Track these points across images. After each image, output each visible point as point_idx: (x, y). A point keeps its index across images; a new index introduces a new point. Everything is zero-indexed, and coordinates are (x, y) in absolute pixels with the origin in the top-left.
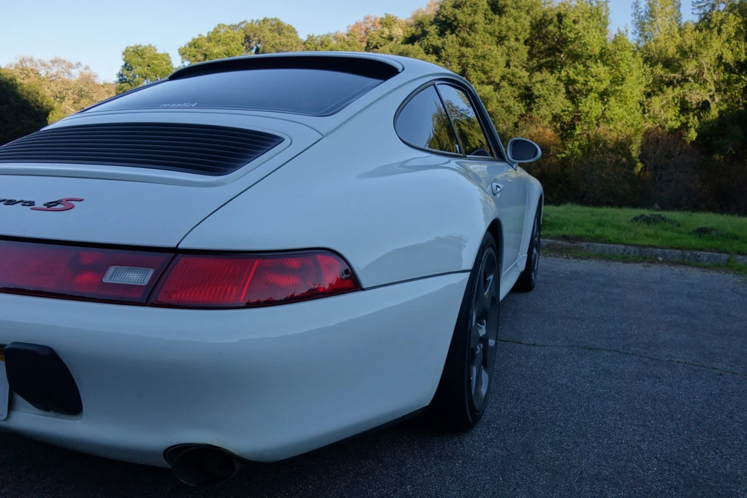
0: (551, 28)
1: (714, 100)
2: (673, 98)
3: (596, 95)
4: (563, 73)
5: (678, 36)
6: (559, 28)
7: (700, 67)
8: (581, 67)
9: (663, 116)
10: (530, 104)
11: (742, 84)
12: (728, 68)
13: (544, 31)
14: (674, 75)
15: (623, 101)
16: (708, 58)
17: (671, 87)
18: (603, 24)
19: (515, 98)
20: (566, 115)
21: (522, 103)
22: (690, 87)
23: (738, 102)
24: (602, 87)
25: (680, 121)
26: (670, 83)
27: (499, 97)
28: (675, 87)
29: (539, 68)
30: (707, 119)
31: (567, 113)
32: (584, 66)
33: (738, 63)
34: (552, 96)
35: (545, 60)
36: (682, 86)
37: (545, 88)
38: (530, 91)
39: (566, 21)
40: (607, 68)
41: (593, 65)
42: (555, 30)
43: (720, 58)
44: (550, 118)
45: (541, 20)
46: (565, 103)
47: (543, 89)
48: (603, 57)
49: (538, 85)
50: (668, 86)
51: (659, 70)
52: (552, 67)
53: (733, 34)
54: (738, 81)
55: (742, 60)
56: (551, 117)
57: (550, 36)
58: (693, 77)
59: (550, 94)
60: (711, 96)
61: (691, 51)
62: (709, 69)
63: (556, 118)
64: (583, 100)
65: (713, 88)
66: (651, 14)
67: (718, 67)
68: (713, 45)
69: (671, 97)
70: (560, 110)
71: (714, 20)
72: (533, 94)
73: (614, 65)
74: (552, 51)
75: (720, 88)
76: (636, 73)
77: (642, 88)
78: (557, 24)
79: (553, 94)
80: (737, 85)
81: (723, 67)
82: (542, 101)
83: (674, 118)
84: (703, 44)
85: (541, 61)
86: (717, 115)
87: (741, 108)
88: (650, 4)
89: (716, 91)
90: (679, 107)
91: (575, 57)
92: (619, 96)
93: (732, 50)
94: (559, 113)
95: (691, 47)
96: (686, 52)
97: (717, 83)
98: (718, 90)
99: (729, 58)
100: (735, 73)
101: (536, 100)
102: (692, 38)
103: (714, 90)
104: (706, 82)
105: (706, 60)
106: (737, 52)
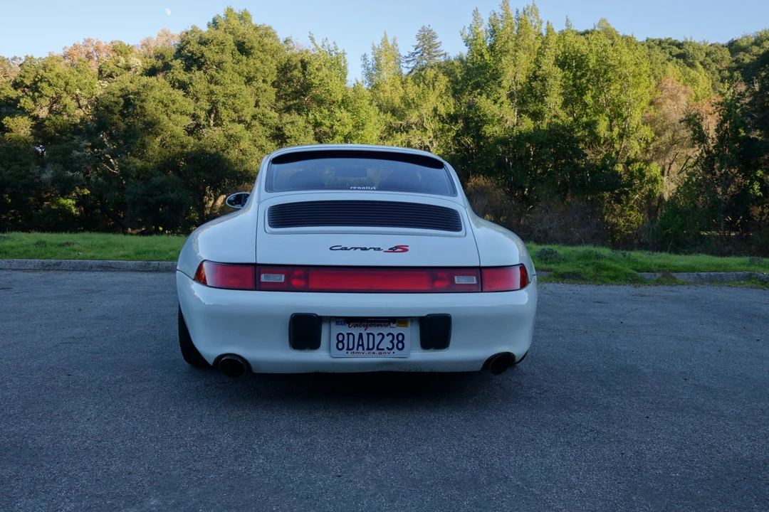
0: (295, 73)
1: (433, 145)
2: (402, 143)
3: (342, 138)
4: (311, 117)
5: (400, 88)
6: (303, 73)
7: (420, 116)
8: (326, 111)
10: (282, 143)
11: (453, 133)
12: (442, 121)
13: (289, 75)
14: (400, 122)
16: (426, 110)
17: (399, 133)
18: (343, 73)
19: (267, 137)
21: (274, 142)
22: (414, 133)
23: (450, 148)
24: (346, 131)
26: (398, 130)
27: (251, 135)
28: (402, 132)
29: (288, 109)
32: (329, 111)
33: (449, 115)
34: (302, 137)
35: (292, 103)
36: (407, 132)
37: (295, 130)
38: (281, 131)
39: (310, 68)
40: (349, 114)
41: (337, 110)
42: (300, 75)
43: (435, 110)
45: (286, 64)
47: (293, 130)
48: (344, 103)
49: (289, 126)
50: (397, 132)
51: (389, 118)
52: (299, 110)
53: (444, 91)
54: (449, 130)
55: (452, 113)
57: (295, 80)
58: (416, 125)
59: (300, 135)
60: (431, 142)
61: (414, 103)
62: (427, 119)
65: (431, 135)
66: (378, 67)
67: (434, 117)
68: (430, 99)
69: (400, 141)
71: (428, 77)
72: (284, 134)
73: (355, 112)
74: (299, 94)
75: (436, 135)
76: (374, 120)
77: (378, 133)
78: (301, 69)
79: (303, 135)
80: (449, 134)
81: (438, 118)
82: (293, 141)
84: (422, 96)
85: (288, 103)
87: (453, 153)
88: (376, 59)
89: (434, 137)
91: (320, 102)
92: (361, 139)
93: (444, 104)
95: (413, 99)
96: (409, 104)
97: (434, 131)
98: (436, 137)
99: (442, 110)
100: (447, 123)
101: (288, 140)
102: (413, 91)
103: (432, 137)
104: (426, 129)
105: (425, 111)
106: (448, 106)
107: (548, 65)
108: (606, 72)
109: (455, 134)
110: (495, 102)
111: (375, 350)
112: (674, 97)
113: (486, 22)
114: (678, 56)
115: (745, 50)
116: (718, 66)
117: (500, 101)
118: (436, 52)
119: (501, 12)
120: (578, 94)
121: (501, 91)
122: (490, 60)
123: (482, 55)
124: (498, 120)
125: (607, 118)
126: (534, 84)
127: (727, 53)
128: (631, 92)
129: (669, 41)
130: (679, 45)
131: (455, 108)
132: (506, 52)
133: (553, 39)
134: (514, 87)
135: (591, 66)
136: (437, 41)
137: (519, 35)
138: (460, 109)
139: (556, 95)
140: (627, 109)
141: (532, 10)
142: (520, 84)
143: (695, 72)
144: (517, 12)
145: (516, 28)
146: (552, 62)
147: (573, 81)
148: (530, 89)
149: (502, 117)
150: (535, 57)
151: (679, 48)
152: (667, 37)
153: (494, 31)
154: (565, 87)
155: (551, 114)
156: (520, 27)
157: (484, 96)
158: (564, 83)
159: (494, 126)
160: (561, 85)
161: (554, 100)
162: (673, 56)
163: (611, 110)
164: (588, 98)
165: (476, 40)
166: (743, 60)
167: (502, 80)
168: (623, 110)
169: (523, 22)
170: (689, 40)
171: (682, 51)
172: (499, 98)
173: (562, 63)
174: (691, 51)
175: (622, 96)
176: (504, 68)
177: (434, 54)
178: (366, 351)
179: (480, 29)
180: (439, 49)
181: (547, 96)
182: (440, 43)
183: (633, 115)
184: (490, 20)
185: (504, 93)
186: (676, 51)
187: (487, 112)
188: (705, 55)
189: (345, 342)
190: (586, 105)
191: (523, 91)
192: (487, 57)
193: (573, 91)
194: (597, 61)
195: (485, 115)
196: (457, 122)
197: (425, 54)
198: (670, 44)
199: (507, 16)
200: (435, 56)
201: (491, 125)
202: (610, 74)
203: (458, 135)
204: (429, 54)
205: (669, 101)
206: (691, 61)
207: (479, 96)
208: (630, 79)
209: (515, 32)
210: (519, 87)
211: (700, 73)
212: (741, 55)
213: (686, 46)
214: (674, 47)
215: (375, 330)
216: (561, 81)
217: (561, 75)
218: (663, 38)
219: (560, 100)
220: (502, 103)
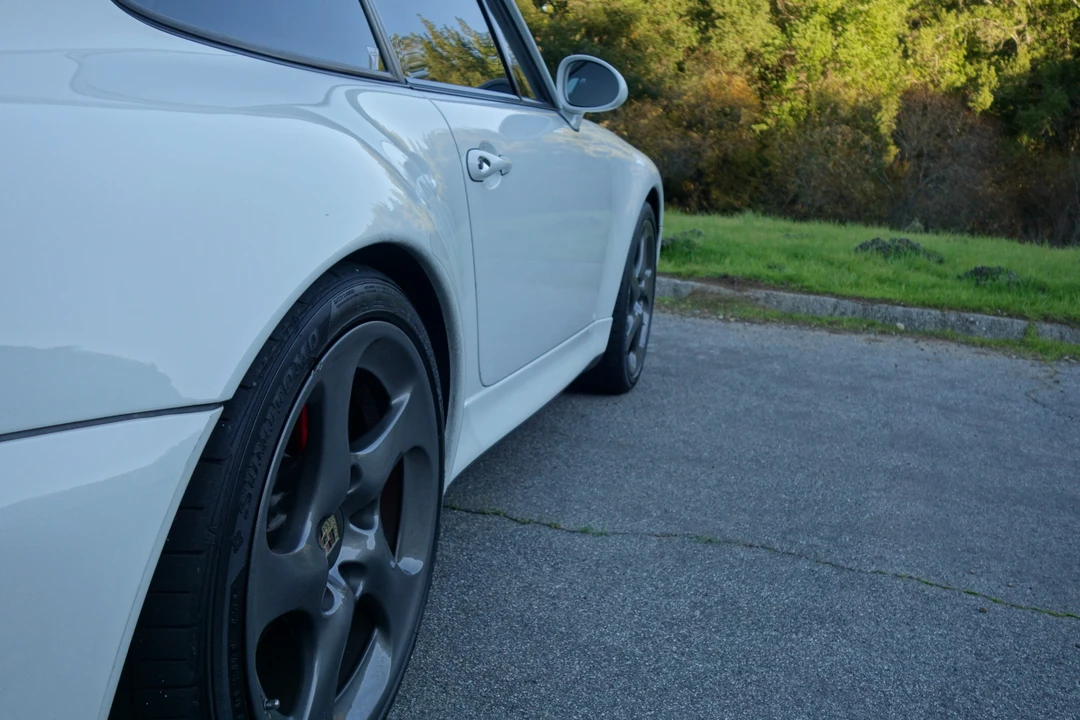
1: (1023, 39)
2: (957, 34)
3: (824, 19)
9: (937, 63)
10: (706, 28)
11: (1073, 14)
15: (869, 32)
17: (954, 11)
19: (681, 16)
20: (770, 53)
21: (692, 26)
22: (985, 14)
23: (1064, 46)
24: (835, 5)
25: (966, 74)
26: (953, 5)
27: (651, 12)
28: (960, 11)
30: (1011, 72)
31: (770, 49)
34: (746, 17)
36: (972, 12)
44: (741, 56)
46: (769, 30)
50: (948, 11)
56: (743, 54)
59: (742, 13)
60: (1019, 33)
63: (750, 57)
64: (801, 27)
65: (1024, 17)
69: (952, 29)
70: (759, 43)
72: (712, 11)
75: (1035, 19)
77: (904, 10)
79: (747, 12)
80: (1063, 15)
82: (728, 25)
83: (956, 68)
86: (1028, 66)
87: (1069, 56)
89: (1029, 24)
90: (966, 49)
92: (863, 22)
94: (757, 48)
97: (1031, 10)
98: (1032, 22)
101: (717, 22)
103: (1025, 21)
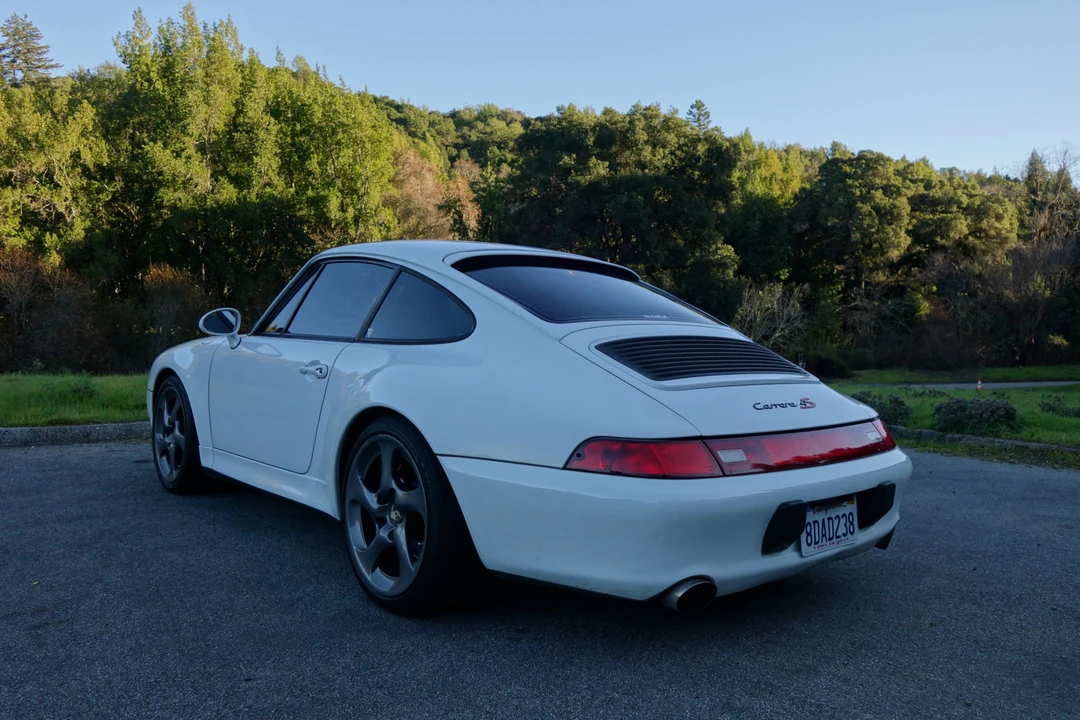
1: (70, 212)
2: (13, 207)
7: (49, 164)
11: (107, 196)
12: (86, 172)
14: (10, 170)
16: (60, 154)
17: (9, 188)
23: (102, 218)
25: (25, 238)
26: (6, 182)
28: (14, 187)
30: (69, 239)
33: (99, 167)
36: (23, 187)
43: (76, 156)
53: (91, 128)
54: (99, 191)
55: (104, 164)
58: (39, 176)
60: (66, 208)
61: (37, 141)
62: (60, 169)
65: (69, 196)
67: (73, 167)
68: (68, 138)
69: (11, 202)
75: (78, 197)
80: (100, 196)
81: (79, 170)
83: (14, 232)
84: (53, 132)
86: (83, 234)
87: (106, 227)
90: (21, 217)
93: (91, 149)
95: (36, 136)
96: (28, 142)
97: (73, 190)
98: (75, 199)
99: (88, 158)
100: (95, 179)
102: (34, 123)
103: (70, 198)
104: (57, 186)
105: (58, 156)
106: (96, 152)
107: (255, 111)
108: (334, 133)
109: (110, 197)
110: (178, 155)
111: (835, 540)
112: (417, 174)
113: (155, 32)
114: (399, 121)
115: (470, 124)
116: (444, 141)
117: (184, 154)
118: (39, 60)
119: (182, 22)
120: (299, 157)
121: (187, 139)
122: (164, 91)
123: (150, 81)
124: (184, 182)
125: (339, 194)
126: (237, 135)
127: (451, 125)
128: (369, 163)
129: (386, 101)
130: (399, 108)
131: (109, 157)
132: (190, 82)
133: (261, 76)
134: (206, 137)
135: (316, 121)
136: (41, 43)
137: (210, 61)
138: (118, 159)
139: (269, 155)
140: (363, 184)
141: (228, 28)
142: (216, 133)
143: (425, 145)
144: (205, 27)
145: (205, 50)
146: (262, 108)
147: (292, 138)
148: (231, 142)
149: (191, 179)
150: (238, 96)
151: (399, 112)
152: (383, 95)
153: (168, 48)
154: (281, 146)
155: (262, 182)
156: (212, 49)
157: (160, 143)
158: (281, 138)
159: (175, 190)
160: (276, 141)
161: (267, 161)
162: (392, 121)
163: (343, 184)
164: (313, 164)
165: (139, 56)
166: (470, 136)
167: (188, 124)
168: (359, 185)
169: (217, 44)
170: (406, 102)
171: (402, 116)
172: (183, 150)
173: (275, 111)
174: (413, 117)
175: (357, 167)
176: (191, 107)
177: (36, 63)
178: (828, 542)
179: (146, 42)
180: (45, 56)
181: (257, 155)
182: (47, 47)
183: (372, 193)
184: (160, 30)
185: (190, 143)
186: (396, 114)
187: (165, 169)
188: (428, 124)
189: (813, 533)
190: (310, 173)
191: (221, 143)
192: (159, 85)
193: (291, 152)
194: (324, 115)
195: (160, 173)
196: (112, 179)
197: (19, 61)
198: (387, 104)
199: (193, 31)
200: (39, 67)
201: (172, 189)
202: (340, 136)
203: (114, 199)
204: (26, 61)
205: (413, 179)
206: (413, 129)
207: (151, 143)
208: (368, 145)
209: (204, 56)
210: (214, 137)
211: (431, 146)
212: (465, 129)
213: (406, 110)
214: (393, 109)
215: (833, 513)
216: (276, 136)
217: (276, 128)
218: (378, 96)
219: (276, 163)
220: (189, 157)
